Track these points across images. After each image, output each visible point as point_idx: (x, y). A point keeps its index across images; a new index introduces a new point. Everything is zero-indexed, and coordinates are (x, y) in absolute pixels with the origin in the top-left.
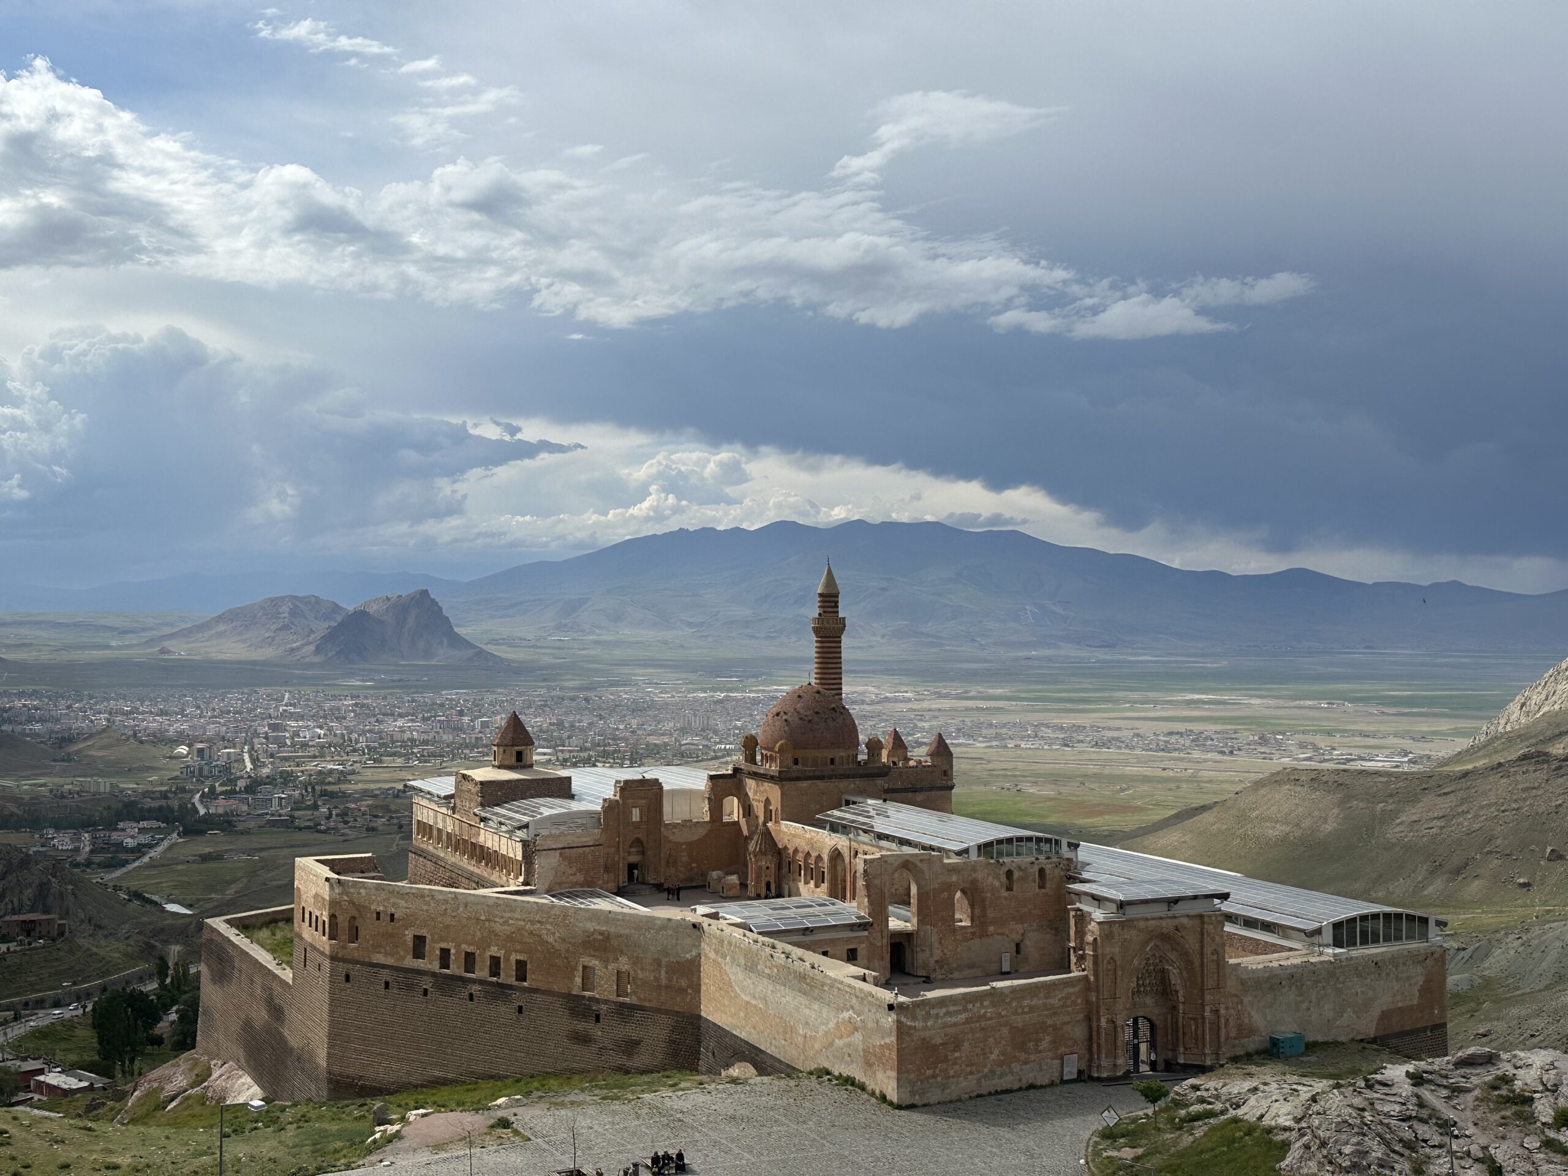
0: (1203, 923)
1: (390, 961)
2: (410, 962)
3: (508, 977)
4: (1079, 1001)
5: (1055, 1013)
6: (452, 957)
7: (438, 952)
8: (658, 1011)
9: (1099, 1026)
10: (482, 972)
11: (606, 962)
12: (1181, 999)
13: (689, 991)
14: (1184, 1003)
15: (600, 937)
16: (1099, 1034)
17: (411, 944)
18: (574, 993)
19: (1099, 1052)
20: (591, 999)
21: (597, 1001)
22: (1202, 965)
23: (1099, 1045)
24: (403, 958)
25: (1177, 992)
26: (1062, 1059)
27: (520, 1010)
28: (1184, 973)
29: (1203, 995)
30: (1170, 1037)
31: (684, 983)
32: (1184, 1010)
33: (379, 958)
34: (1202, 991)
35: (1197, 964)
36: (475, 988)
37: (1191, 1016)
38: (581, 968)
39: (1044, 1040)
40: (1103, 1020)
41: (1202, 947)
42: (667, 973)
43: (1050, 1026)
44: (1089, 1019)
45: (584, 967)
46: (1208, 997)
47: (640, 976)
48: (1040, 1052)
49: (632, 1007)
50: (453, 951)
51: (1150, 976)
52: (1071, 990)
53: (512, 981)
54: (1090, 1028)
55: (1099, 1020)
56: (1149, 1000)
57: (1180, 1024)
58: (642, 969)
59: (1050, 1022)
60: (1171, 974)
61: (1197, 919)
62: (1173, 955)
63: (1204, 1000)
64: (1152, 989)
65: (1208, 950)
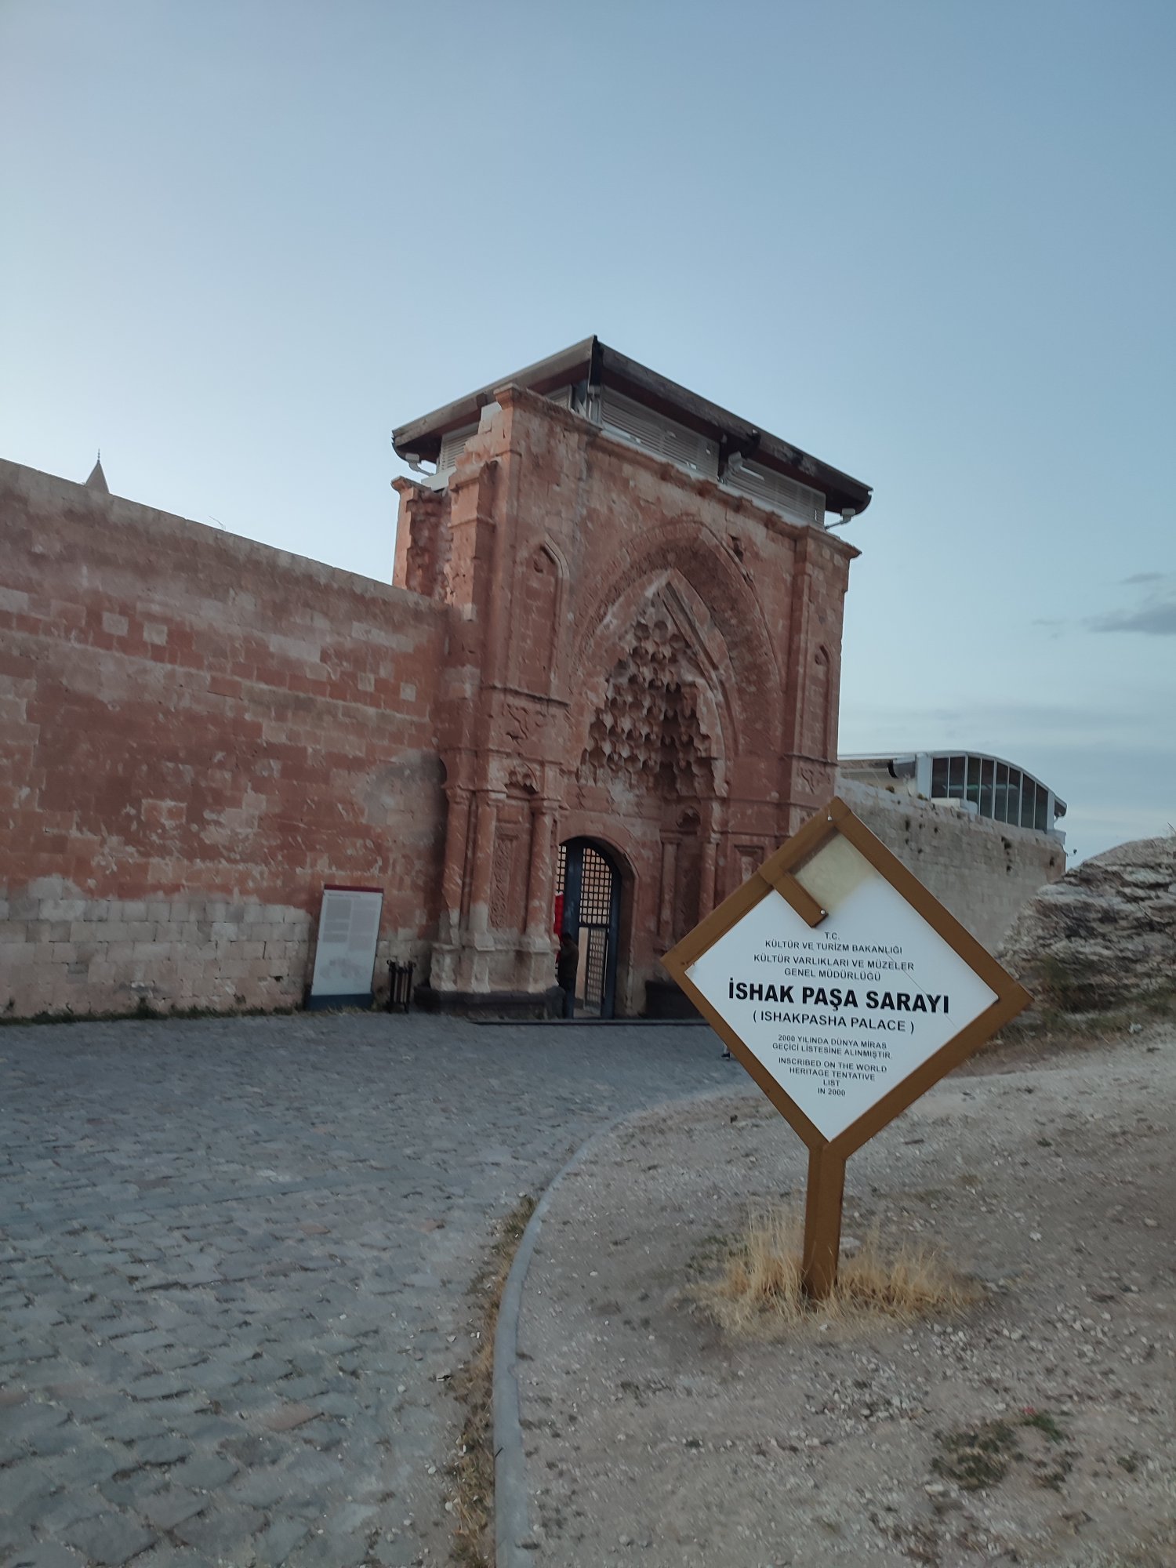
0: (800, 557)
4: (408, 693)
5: (303, 706)
9: (477, 795)
12: (721, 788)
14: (724, 801)
16: (474, 827)
19: (467, 899)
22: (790, 688)
23: (470, 870)
25: (707, 762)
26: (313, 906)
28: (736, 707)
29: (786, 774)
30: (666, 914)
32: (725, 823)
34: (785, 760)
35: (776, 678)
37: (745, 840)
39: (236, 803)
40: (497, 773)
41: (794, 628)
43: (272, 751)
44: (441, 771)
46: (798, 784)
48: (210, 853)
51: (637, 705)
52: (380, 637)
54: (443, 804)
55: (480, 773)
56: (621, 793)
57: (710, 865)
59: (272, 733)
60: (700, 701)
61: (787, 542)
62: (712, 639)
63: (785, 789)
64: (633, 759)
65: (809, 642)
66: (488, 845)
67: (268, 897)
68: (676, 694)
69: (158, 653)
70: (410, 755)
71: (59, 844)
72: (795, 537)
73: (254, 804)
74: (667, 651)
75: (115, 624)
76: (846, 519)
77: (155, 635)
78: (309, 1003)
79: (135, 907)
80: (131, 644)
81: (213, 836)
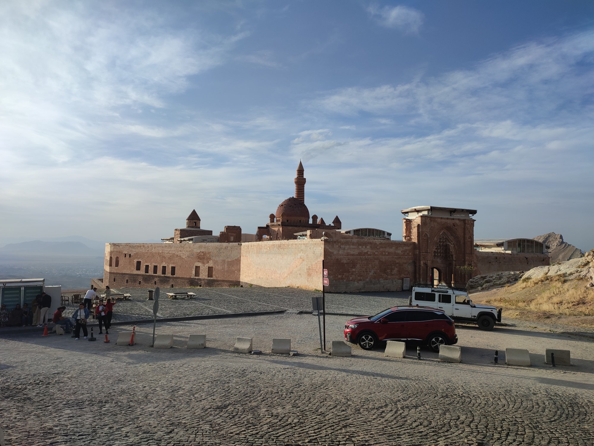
0: (465, 223)
1: (128, 272)
2: (136, 272)
4: (410, 254)
5: (400, 258)
6: (149, 268)
7: (145, 267)
9: (420, 265)
10: (159, 273)
11: (204, 263)
12: (454, 259)
13: (236, 272)
14: (455, 261)
15: (202, 254)
16: (419, 269)
17: (136, 265)
18: (192, 277)
19: (419, 278)
20: (198, 279)
22: (464, 243)
23: (419, 275)
24: (133, 270)
25: (452, 255)
26: (403, 280)
27: (172, 286)
29: (465, 257)
31: (234, 269)
33: (125, 271)
34: (464, 255)
35: (462, 242)
36: (156, 279)
38: (195, 267)
40: (422, 263)
41: (464, 234)
42: (227, 265)
43: (398, 263)
44: (415, 263)
46: (467, 258)
47: (217, 268)
49: (214, 281)
51: (440, 248)
52: (407, 248)
53: (170, 275)
55: (420, 263)
58: (218, 265)
60: (450, 247)
61: (462, 221)
62: (451, 238)
63: (465, 259)
64: (440, 255)
65: (467, 236)
66: (421, 272)
67: (398, 279)
68: (446, 246)
69: (387, 255)
70: (411, 261)
71: (381, 275)
72: (464, 221)
73: (396, 269)
74: (444, 240)
75: (384, 253)
76: (473, 215)
77: (387, 254)
78: (403, 290)
79: (387, 281)
80: (385, 255)
81: (393, 273)
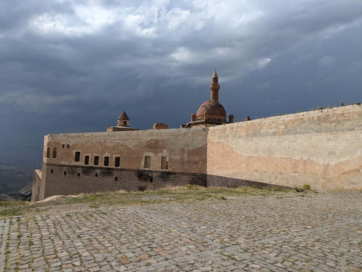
1: (67, 163)
2: (74, 163)
3: (112, 165)
6: (90, 159)
7: (84, 158)
8: (183, 174)
10: (101, 164)
11: (156, 153)
13: (200, 162)
15: (154, 142)
17: (74, 156)
18: (141, 169)
20: (148, 171)
21: (152, 172)
24: (71, 162)
27: (116, 179)
31: (197, 159)
33: (63, 163)
36: (98, 171)
38: (144, 158)
42: (188, 155)
45: (146, 157)
47: (174, 158)
49: (169, 173)
50: (90, 157)
53: (113, 166)
58: (174, 155)
